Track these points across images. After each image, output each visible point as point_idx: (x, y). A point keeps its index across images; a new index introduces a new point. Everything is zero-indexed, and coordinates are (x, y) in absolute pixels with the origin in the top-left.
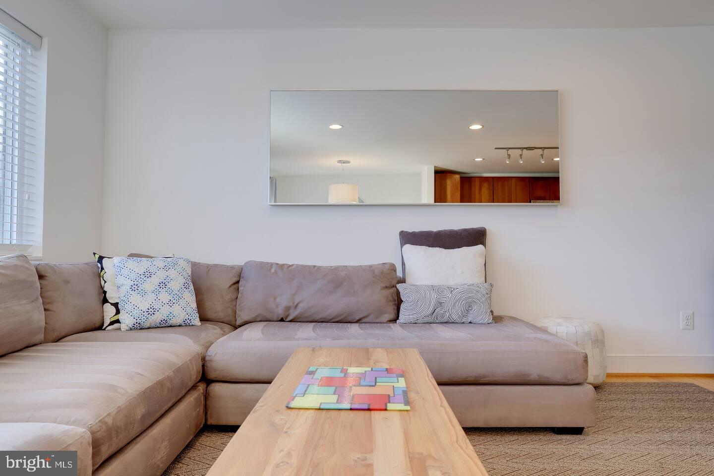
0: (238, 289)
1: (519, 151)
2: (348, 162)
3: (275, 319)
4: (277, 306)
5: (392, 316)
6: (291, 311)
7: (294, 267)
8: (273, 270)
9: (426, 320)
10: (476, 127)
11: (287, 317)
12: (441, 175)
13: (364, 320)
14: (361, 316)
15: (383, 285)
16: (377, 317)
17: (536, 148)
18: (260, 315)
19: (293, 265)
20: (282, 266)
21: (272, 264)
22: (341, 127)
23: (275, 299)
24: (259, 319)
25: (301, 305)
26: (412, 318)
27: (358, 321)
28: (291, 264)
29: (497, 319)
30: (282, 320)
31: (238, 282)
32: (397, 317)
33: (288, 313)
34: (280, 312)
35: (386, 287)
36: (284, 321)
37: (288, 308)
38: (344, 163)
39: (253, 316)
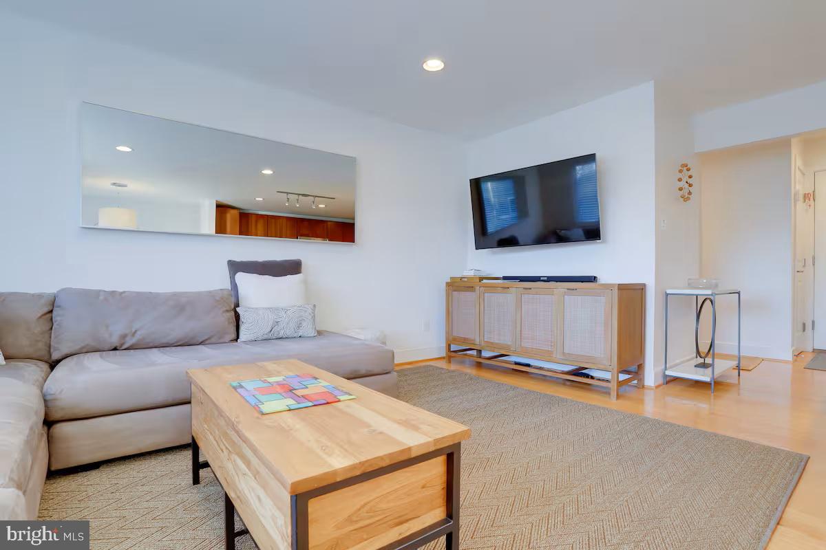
0: (52, 319)
1: (296, 196)
2: (126, 186)
3: (106, 348)
4: (111, 335)
5: (233, 336)
6: (127, 339)
7: (126, 294)
8: (101, 298)
9: (265, 337)
10: (268, 172)
11: (122, 345)
12: (222, 208)
13: (207, 342)
14: (204, 339)
15: (225, 309)
16: (220, 338)
17: (309, 195)
18: (88, 345)
19: (124, 292)
20: (113, 293)
21: (99, 292)
22: (130, 150)
23: (107, 327)
24: (85, 350)
25: (139, 333)
26: (252, 337)
27: (201, 343)
28: (121, 291)
29: (320, 333)
30: (115, 349)
31: (51, 311)
32: (238, 337)
33: (123, 341)
34: (115, 341)
35: (227, 311)
36: (117, 350)
37: (124, 336)
38: (119, 186)
39: (79, 347)
